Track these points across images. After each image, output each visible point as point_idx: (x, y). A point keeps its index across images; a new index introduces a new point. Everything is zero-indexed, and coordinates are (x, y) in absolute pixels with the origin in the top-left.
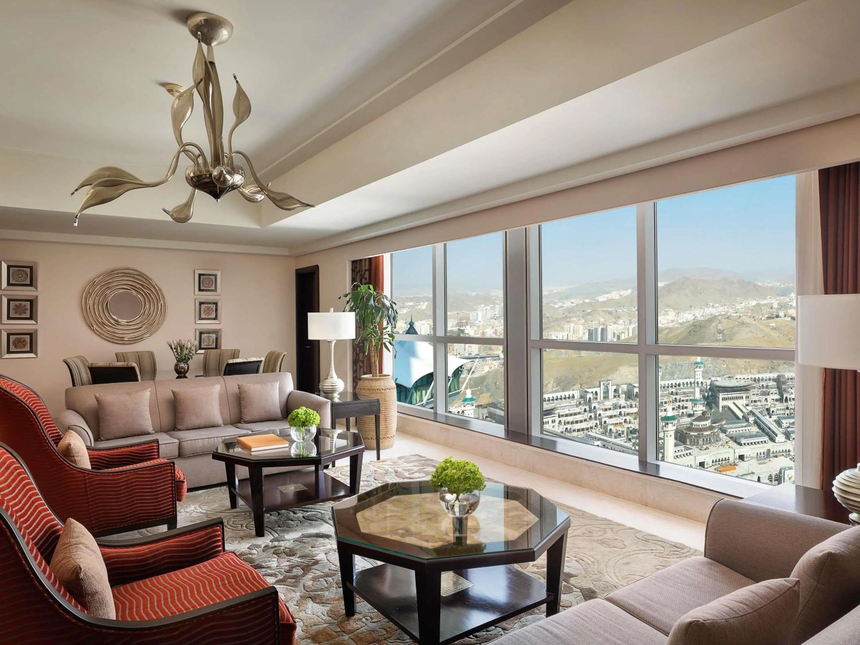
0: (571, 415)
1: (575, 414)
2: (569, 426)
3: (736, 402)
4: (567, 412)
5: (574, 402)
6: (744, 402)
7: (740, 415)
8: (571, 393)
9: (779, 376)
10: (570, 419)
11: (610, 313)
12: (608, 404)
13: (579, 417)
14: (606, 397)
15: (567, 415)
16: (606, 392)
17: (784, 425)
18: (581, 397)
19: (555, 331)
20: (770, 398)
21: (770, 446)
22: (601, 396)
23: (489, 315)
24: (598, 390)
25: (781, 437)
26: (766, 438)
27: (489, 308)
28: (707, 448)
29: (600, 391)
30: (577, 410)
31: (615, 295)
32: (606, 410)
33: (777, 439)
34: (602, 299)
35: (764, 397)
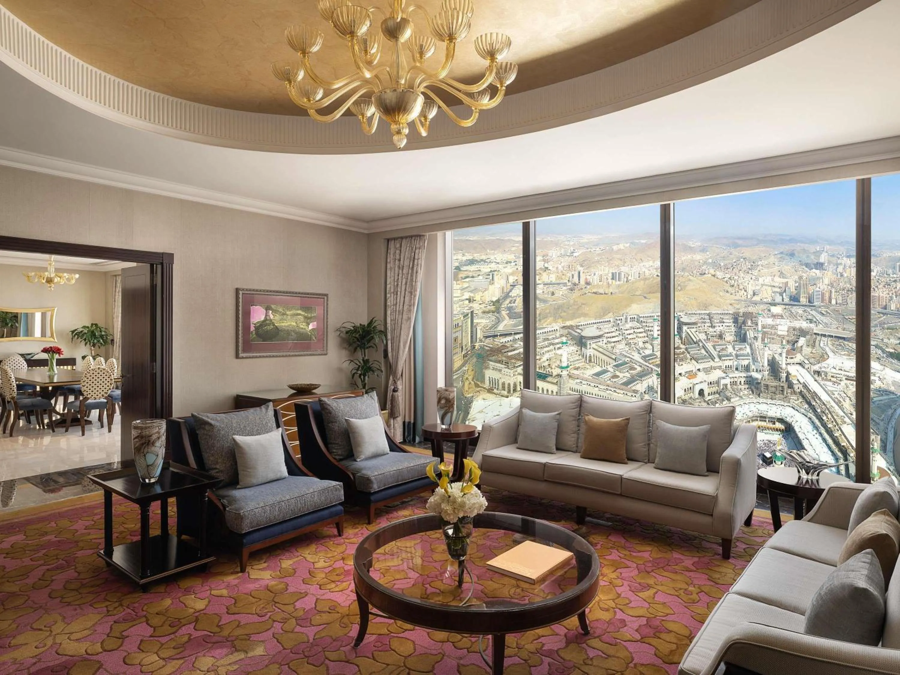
0: (610, 333)
1: (612, 332)
2: (609, 340)
3: (691, 329)
4: (608, 331)
5: (610, 325)
6: (695, 330)
7: (695, 340)
8: (609, 320)
9: (709, 313)
10: (609, 335)
11: (621, 260)
12: (628, 326)
13: (613, 334)
14: (626, 322)
15: (608, 333)
16: (626, 318)
17: (718, 350)
18: (614, 322)
19: (594, 269)
20: (706, 325)
21: (712, 364)
22: (624, 320)
23: (559, 254)
24: (622, 318)
25: (717, 359)
26: (710, 360)
27: (558, 249)
28: (682, 365)
29: (623, 318)
30: (613, 330)
31: (621, 246)
32: (627, 330)
33: (715, 360)
34: (615, 248)
35: (703, 324)
